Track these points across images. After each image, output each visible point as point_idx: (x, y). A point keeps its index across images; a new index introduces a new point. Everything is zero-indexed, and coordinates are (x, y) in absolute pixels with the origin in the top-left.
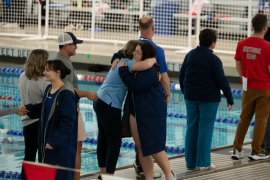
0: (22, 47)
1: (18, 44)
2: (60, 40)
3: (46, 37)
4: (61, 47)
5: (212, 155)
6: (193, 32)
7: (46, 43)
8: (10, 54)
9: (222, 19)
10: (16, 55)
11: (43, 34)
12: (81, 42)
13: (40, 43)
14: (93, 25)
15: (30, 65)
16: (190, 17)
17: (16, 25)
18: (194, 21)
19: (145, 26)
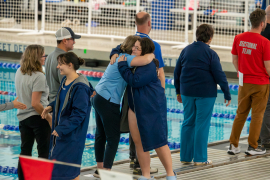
0: (19, 42)
1: (15, 38)
2: (58, 35)
3: (42, 31)
4: (59, 42)
5: (209, 150)
6: (190, 27)
7: (42, 38)
8: (7, 49)
9: (219, 14)
10: (12, 50)
11: (39, 29)
12: (79, 37)
13: (37, 38)
14: (90, 20)
15: (25, 60)
16: (187, 12)
17: (12, 20)
18: (190, 16)
19: (141, 21)
